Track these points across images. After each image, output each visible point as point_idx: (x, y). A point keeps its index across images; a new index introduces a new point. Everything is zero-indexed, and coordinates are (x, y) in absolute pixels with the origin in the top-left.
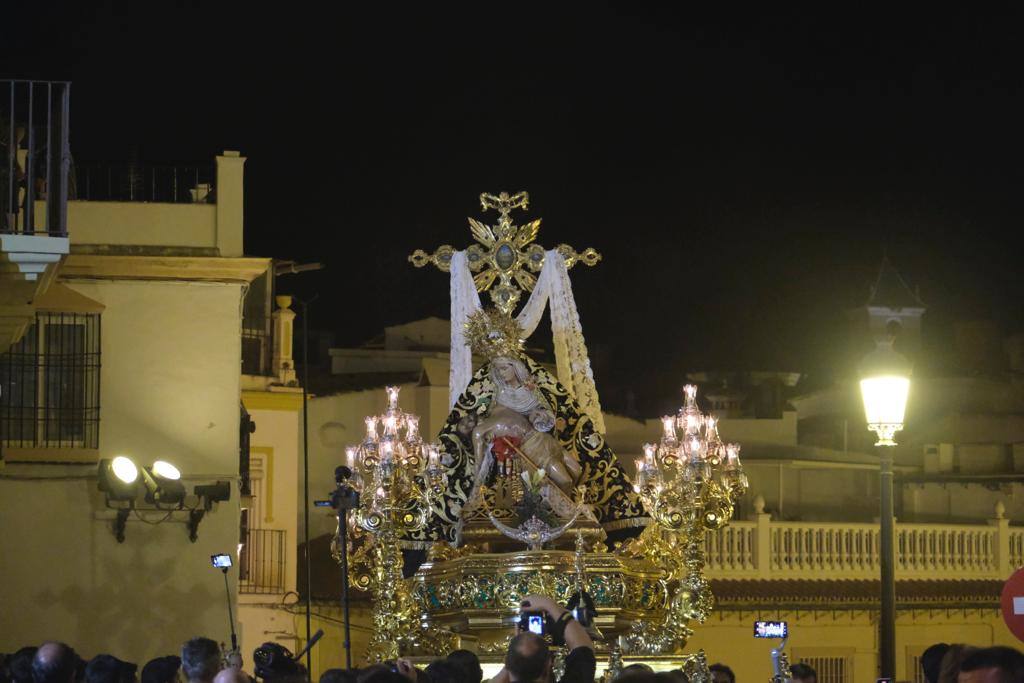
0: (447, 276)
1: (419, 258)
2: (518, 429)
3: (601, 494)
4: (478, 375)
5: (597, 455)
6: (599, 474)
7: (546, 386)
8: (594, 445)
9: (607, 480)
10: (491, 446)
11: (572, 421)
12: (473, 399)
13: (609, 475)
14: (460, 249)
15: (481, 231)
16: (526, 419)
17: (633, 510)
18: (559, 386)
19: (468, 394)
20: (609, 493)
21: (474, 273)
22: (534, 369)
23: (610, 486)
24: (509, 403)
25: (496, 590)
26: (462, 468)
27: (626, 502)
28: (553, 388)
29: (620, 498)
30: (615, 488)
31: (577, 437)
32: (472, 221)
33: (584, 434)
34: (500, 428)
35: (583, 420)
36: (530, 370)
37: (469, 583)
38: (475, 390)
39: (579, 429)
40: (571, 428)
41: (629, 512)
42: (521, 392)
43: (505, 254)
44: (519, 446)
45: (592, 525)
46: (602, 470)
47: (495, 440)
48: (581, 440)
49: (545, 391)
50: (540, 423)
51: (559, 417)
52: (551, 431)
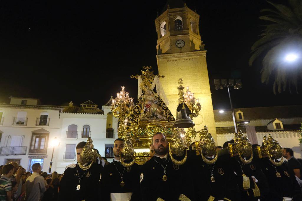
0: (138, 80)
1: (132, 77)
2: (150, 103)
3: (167, 116)
4: (143, 94)
5: (166, 109)
7: (156, 96)
9: (168, 114)
10: (145, 106)
11: (161, 102)
12: (142, 98)
13: (168, 113)
14: (140, 75)
15: (143, 72)
16: (152, 101)
17: (173, 119)
18: (158, 96)
19: (141, 97)
20: (168, 116)
21: (142, 79)
22: (153, 92)
23: (168, 115)
24: (149, 99)
25: (146, 131)
26: (140, 112)
28: (157, 96)
29: (170, 117)
30: (169, 115)
32: (142, 71)
33: (163, 105)
34: (146, 103)
35: (163, 103)
36: (153, 93)
37: (140, 130)
38: (142, 97)
39: (162, 104)
40: (161, 104)
41: (172, 120)
42: (151, 97)
43: (148, 76)
44: (151, 106)
45: (166, 121)
47: (146, 105)
48: (163, 106)
49: (156, 97)
50: (155, 102)
51: (158, 101)
52: (157, 104)
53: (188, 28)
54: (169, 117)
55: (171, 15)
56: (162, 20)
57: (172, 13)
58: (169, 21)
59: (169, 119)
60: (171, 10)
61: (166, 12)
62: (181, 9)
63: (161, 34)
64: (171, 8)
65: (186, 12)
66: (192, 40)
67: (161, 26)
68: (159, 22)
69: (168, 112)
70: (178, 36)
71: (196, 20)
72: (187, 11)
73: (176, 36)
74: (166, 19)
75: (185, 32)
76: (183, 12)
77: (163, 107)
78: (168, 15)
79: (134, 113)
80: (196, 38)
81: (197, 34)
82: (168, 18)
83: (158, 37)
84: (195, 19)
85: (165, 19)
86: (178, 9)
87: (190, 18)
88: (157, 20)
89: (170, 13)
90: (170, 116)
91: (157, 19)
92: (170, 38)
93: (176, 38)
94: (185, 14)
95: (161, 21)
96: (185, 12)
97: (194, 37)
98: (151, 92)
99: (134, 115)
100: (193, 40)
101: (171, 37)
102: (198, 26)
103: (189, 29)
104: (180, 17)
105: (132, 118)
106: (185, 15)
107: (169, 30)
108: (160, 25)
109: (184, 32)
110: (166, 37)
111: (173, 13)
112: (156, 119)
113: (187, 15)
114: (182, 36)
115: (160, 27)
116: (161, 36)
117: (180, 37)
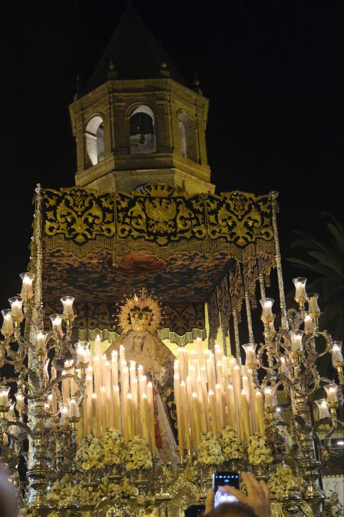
53: (172, 145)
55: (121, 101)
56: (90, 109)
57: (124, 94)
58: (112, 119)
60: (119, 84)
61: (104, 86)
62: (151, 81)
63: (88, 155)
64: (120, 77)
65: (165, 92)
66: (181, 185)
67: (88, 128)
68: (83, 114)
70: (138, 171)
71: (196, 115)
72: (169, 91)
73: (133, 172)
74: (104, 109)
75: (162, 159)
76: (157, 93)
78: (110, 98)
80: (193, 177)
81: (200, 163)
82: (110, 109)
83: (79, 164)
84: (195, 112)
85: (100, 109)
86: (142, 83)
87: (179, 111)
88: (77, 108)
89: (115, 94)
91: (76, 103)
92: (115, 176)
93: (135, 177)
94: (163, 99)
95: (87, 112)
96: (161, 92)
97: (189, 175)
100: (186, 184)
101: (116, 172)
102: (203, 136)
103: (173, 148)
104: (148, 107)
106: (164, 103)
107: (112, 150)
108: (85, 126)
109: (157, 159)
110: (104, 169)
111: (127, 94)
113: (169, 101)
114: (152, 174)
115: (85, 131)
116: (88, 164)
117: (144, 175)
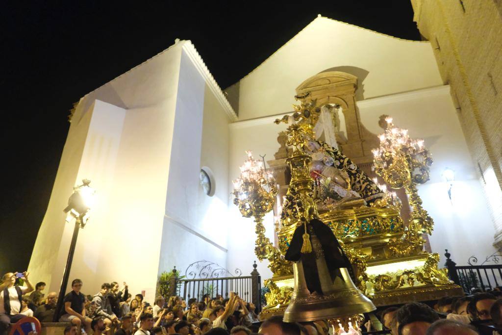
2: (318, 167)
3: (361, 187)
5: (356, 172)
6: (358, 179)
7: (328, 149)
8: (353, 168)
9: (362, 181)
11: (342, 161)
13: (362, 179)
16: (322, 163)
17: (376, 191)
18: (333, 148)
20: (364, 186)
22: (322, 144)
23: (363, 183)
24: (315, 159)
27: (372, 188)
28: (331, 150)
29: (369, 187)
30: (366, 184)
31: (345, 167)
33: (348, 165)
35: (346, 160)
36: (320, 145)
39: (346, 163)
40: (342, 164)
41: (374, 192)
43: (307, 112)
44: (321, 173)
45: (359, 198)
46: (359, 177)
47: (311, 173)
48: (347, 167)
49: (328, 152)
50: (328, 162)
51: (336, 159)
52: (333, 165)
54: (366, 188)
59: (367, 193)
69: (361, 177)
77: (349, 169)
79: (292, 193)
90: (369, 185)
98: (317, 145)
99: (294, 196)
105: (290, 204)
112: (333, 202)
